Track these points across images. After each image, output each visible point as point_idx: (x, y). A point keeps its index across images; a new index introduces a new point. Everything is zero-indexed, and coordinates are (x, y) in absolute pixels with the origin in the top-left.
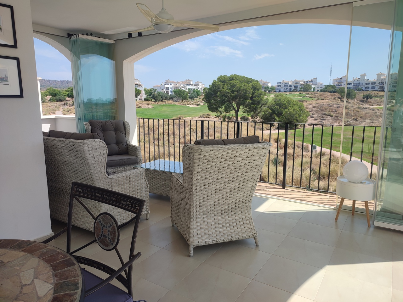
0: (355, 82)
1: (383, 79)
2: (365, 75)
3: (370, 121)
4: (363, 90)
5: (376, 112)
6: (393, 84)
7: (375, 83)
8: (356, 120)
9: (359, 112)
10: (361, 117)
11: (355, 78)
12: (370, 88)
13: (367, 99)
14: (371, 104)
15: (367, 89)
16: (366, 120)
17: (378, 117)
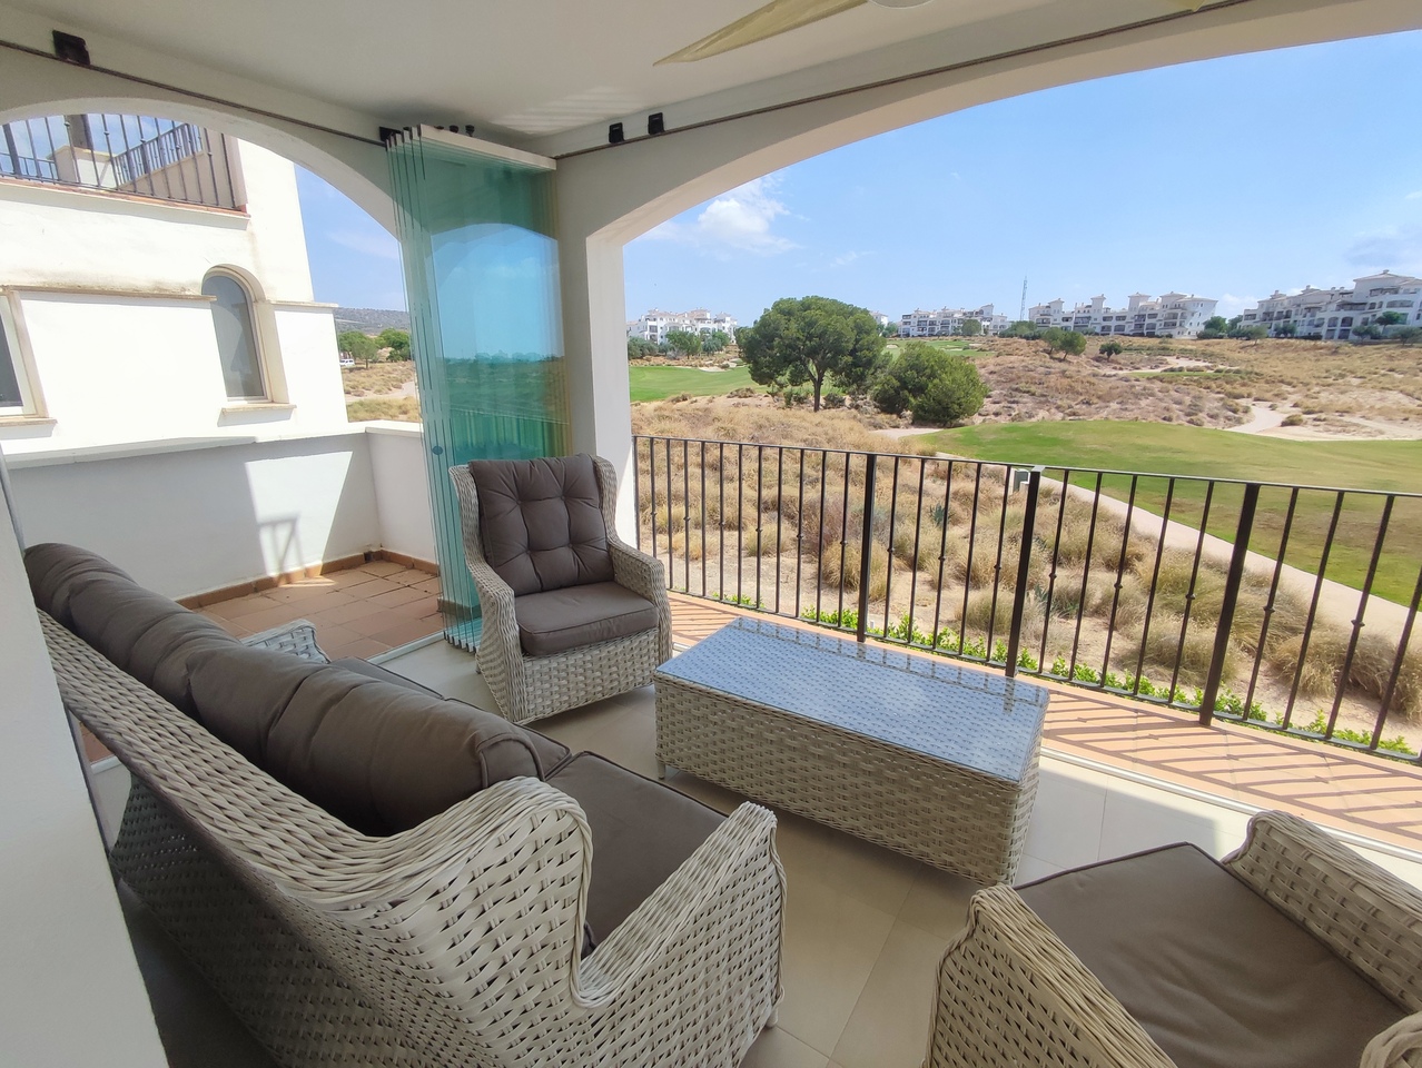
0: (1079, 315)
1: (1143, 308)
2: (1102, 298)
3: (1119, 406)
4: (1097, 334)
5: (1133, 386)
6: (1166, 319)
7: (1124, 318)
8: (1088, 403)
9: (1094, 384)
10: (1099, 398)
11: (1079, 306)
12: (1113, 329)
13: (1109, 354)
14: (1118, 366)
15: (1105, 331)
16: (1111, 404)
17: (1137, 396)
